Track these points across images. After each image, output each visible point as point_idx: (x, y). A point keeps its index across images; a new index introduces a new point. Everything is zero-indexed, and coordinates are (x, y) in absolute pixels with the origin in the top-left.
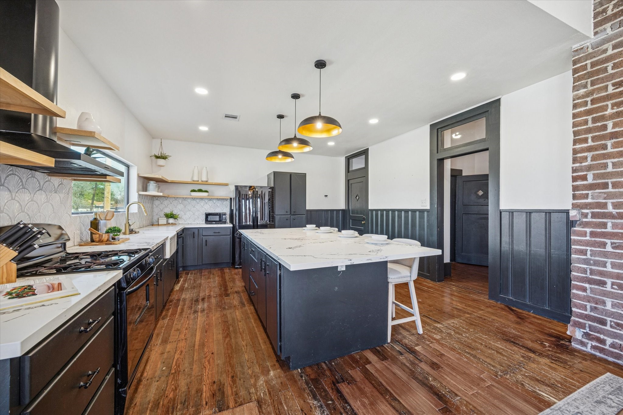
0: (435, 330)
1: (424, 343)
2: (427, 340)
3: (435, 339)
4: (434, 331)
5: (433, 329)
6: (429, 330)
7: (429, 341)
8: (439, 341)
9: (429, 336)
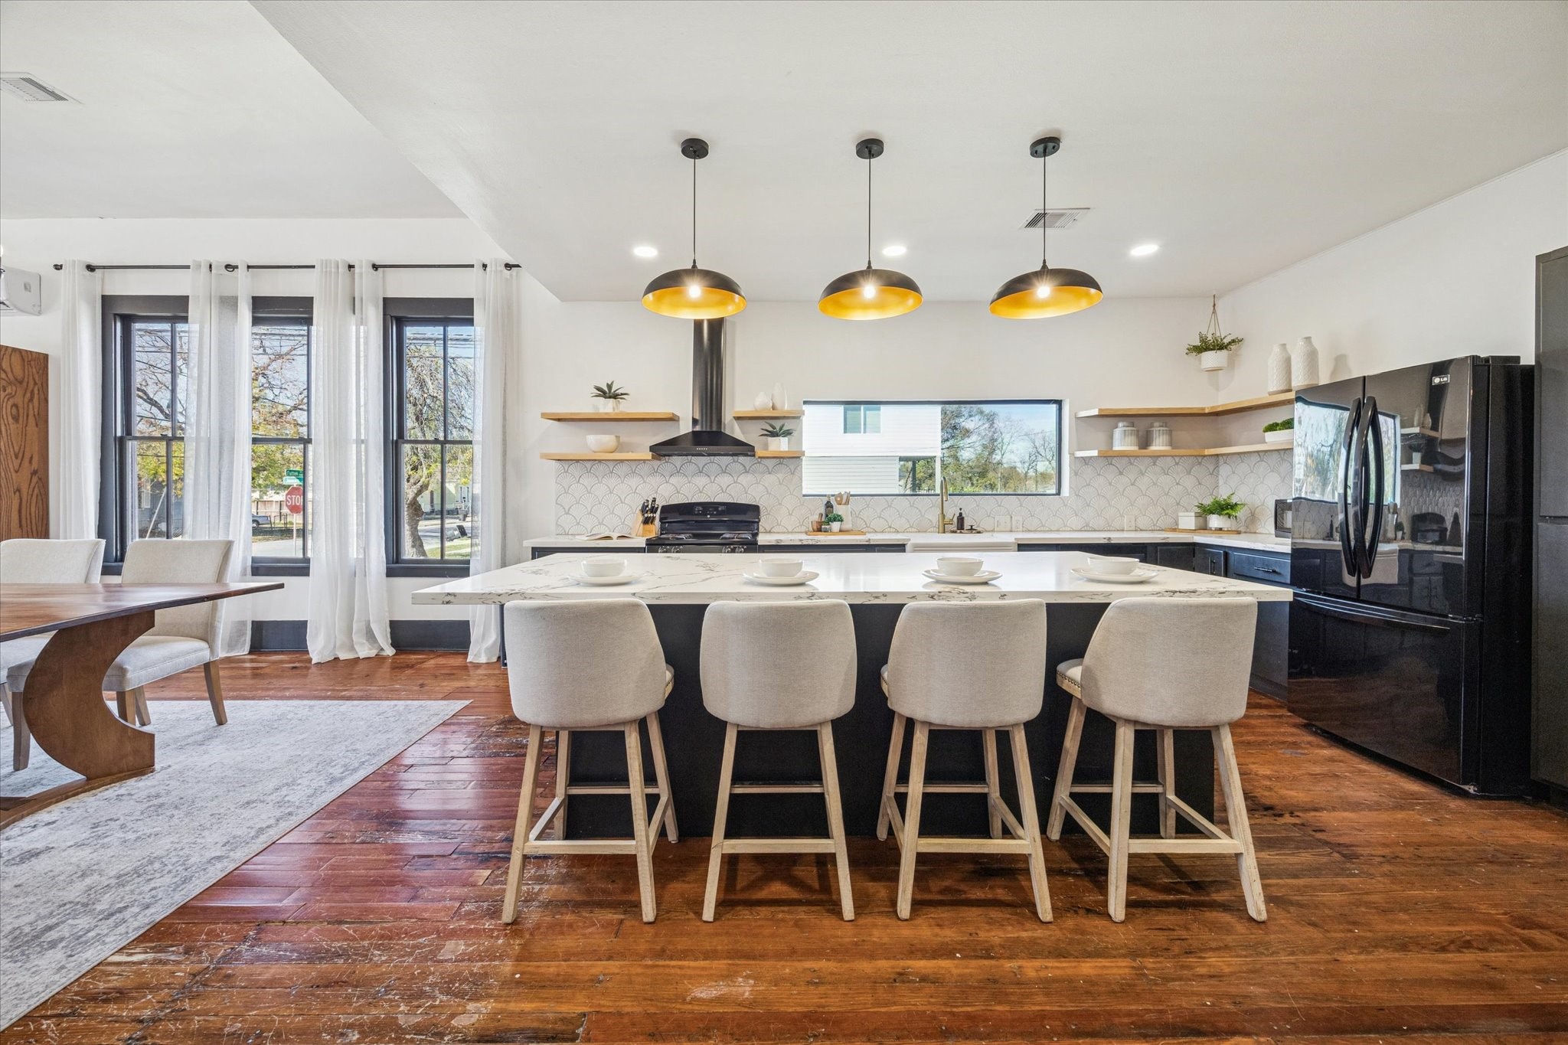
0: (472, 974)
1: (479, 899)
2: (474, 913)
3: (453, 934)
4: (477, 967)
5: (486, 975)
6: (493, 958)
7: (469, 913)
8: (439, 936)
9: (477, 933)
